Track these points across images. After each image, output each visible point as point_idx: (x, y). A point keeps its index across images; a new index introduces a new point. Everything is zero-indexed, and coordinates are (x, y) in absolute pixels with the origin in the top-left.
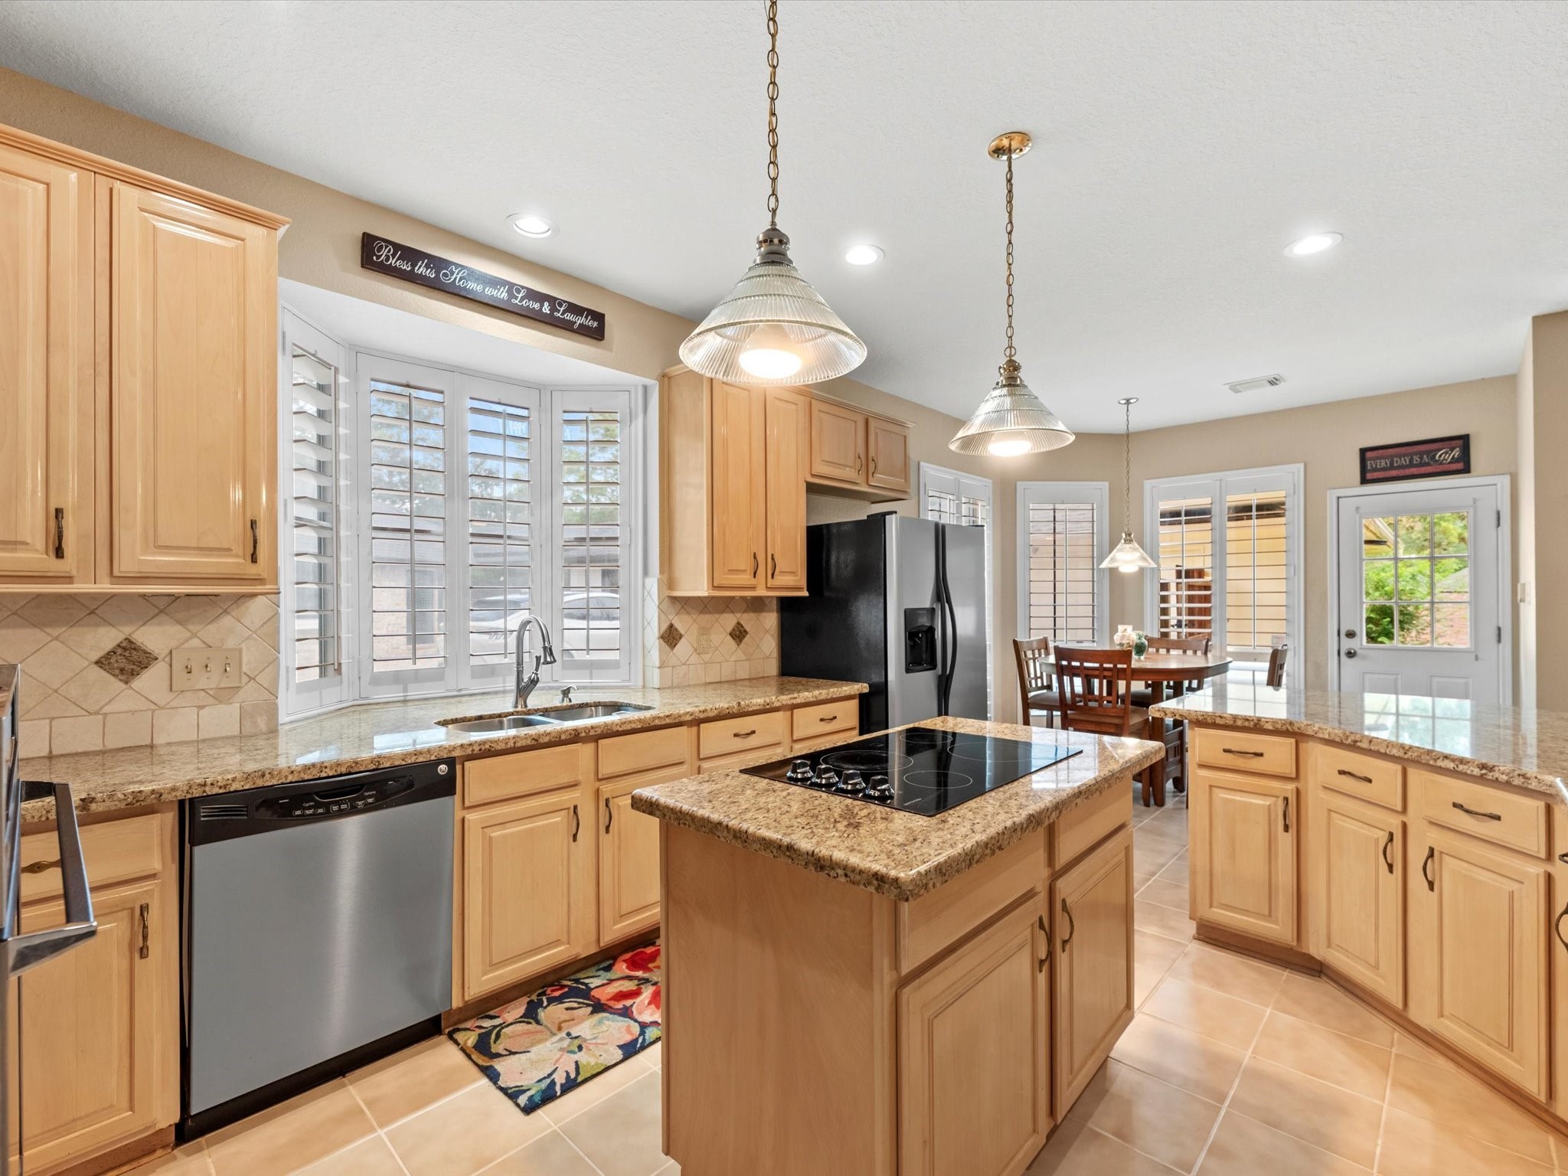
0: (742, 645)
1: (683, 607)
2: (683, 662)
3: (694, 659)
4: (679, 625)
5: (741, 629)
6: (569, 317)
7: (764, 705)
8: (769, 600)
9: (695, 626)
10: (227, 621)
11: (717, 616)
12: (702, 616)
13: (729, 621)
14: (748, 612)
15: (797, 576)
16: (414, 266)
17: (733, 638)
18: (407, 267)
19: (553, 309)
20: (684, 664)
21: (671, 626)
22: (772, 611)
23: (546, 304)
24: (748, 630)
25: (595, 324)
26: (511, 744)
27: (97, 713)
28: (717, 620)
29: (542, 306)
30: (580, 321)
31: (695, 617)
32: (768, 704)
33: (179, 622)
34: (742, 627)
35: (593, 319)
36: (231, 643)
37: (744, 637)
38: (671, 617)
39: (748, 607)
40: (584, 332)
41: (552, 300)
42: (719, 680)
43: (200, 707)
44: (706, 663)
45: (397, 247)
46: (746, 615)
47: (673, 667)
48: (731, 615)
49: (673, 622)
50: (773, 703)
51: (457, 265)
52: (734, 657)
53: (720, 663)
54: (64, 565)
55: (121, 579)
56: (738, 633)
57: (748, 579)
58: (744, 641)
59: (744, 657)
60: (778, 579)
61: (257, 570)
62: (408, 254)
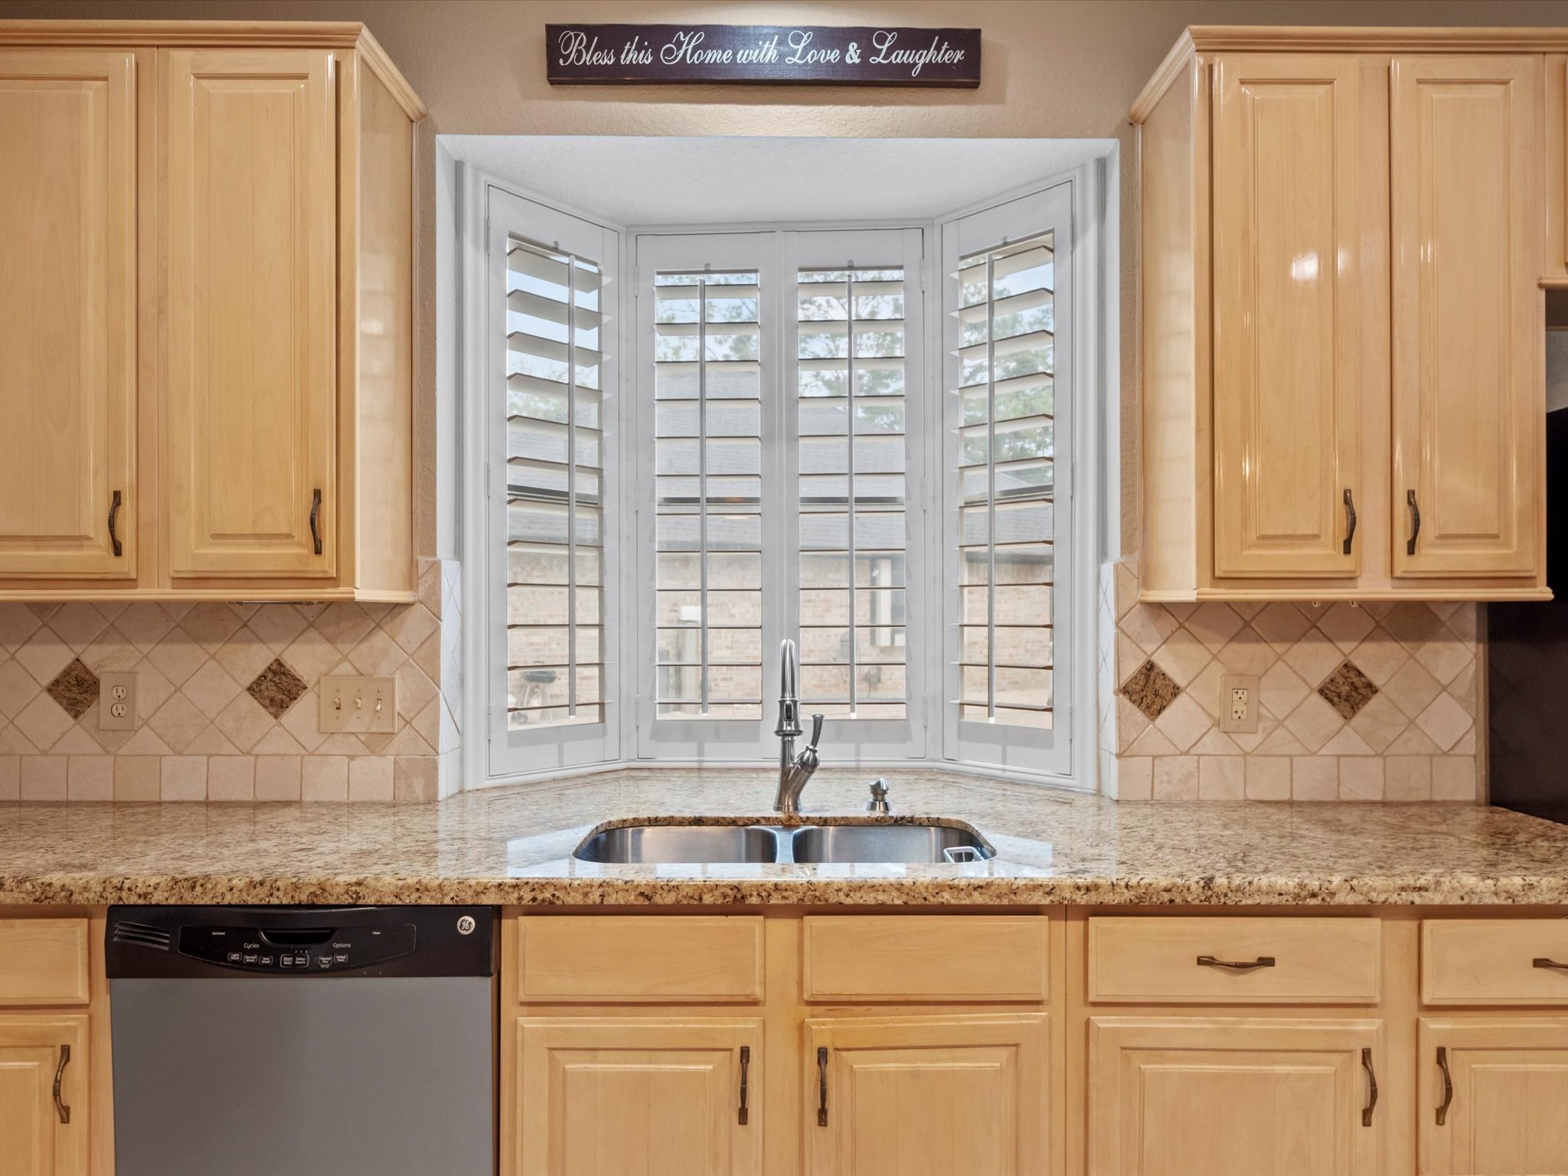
0: (1359, 719)
1: (1181, 626)
2: (1184, 748)
3: (1213, 742)
4: (1168, 663)
5: (1356, 680)
6: (900, 57)
7: (1297, 896)
8: (1452, 609)
9: (1216, 670)
10: (380, 639)
11: (1279, 648)
12: (1234, 646)
13: (1320, 659)
14: (1379, 640)
15: (1507, 544)
16: (618, 55)
17: (1331, 701)
18: (608, 60)
19: (868, 51)
20: (1187, 753)
21: (1150, 667)
22: (1461, 637)
23: (853, 47)
24: (1377, 682)
25: (959, 56)
26: (594, 898)
27: (248, 753)
28: (1280, 657)
29: (844, 51)
30: (922, 58)
31: (1215, 647)
32: (1314, 895)
33: (330, 640)
34: (1360, 674)
35: (954, 47)
36: (383, 671)
37: (1366, 699)
38: (1149, 648)
39: (1378, 626)
40: (937, 79)
41: (864, 36)
42: (1286, 797)
43: (352, 757)
44: (1245, 755)
45: (590, 30)
46: (1370, 648)
47: (1155, 757)
48: (1325, 647)
49: (1155, 659)
50: (1332, 894)
51: (686, 29)
52: (1332, 748)
53: (1291, 757)
54: (124, 565)
55: (180, 581)
56: (1345, 689)
57: (1325, 556)
58: (1367, 709)
59: (1365, 749)
60: (1432, 558)
61: (326, 564)
62: (612, 36)
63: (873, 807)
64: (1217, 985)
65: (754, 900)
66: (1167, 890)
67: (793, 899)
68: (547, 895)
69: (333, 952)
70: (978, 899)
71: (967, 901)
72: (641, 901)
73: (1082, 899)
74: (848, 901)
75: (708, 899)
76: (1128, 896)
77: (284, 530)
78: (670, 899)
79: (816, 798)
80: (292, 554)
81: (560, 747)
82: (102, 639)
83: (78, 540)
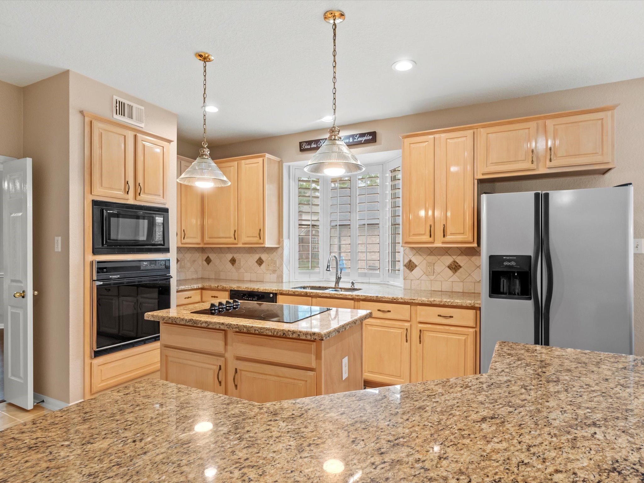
0: (457, 274)
1: (417, 252)
2: (418, 278)
3: (424, 277)
4: (414, 260)
5: (456, 264)
6: (360, 139)
9: (425, 262)
10: (275, 253)
11: (439, 257)
12: (429, 256)
13: (449, 260)
14: (462, 256)
15: (466, 235)
16: (311, 146)
17: (450, 269)
18: (309, 147)
19: (354, 139)
20: (418, 279)
21: (410, 261)
23: (351, 138)
24: (461, 265)
25: (371, 137)
26: (287, 293)
27: (256, 273)
28: (439, 259)
29: (349, 140)
30: (364, 139)
31: (425, 257)
33: (268, 253)
34: (457, 263)
35: (370, 136)
36: (275, 260)
37: (458, 269)
38: (410, 257)
39: (462, 252)
40: (367, 142)
41: (353, 136)
42: (440, 290)
43: (271, 274)
44: (431, 280)
45: (306, 142)
46: (460, 257)
47: (411, 280)
48: (449, 257)
49: (411, 259)
51: (322, 140)
52: (451, 280)
53: (441, 281)
54: (236, 241)
55: (243, 244)
56: (454, 267)
57: (426, 238)
58: (459, 271)
59: (459, 280)
60: (449, 238)
61: (261, 241)
62: (309, 143)
63: (351, 286)
64: (381, 315)
65: (308, 294)
66: (370, 297)
67: (314, 295)
68: (281, 292)
69: (255, 298)
70: (341, 296)
71: (339, 297)
72: (293, 293)
73: (357, 297)
74: (322, 295)
75: (302, 294)
76: (364, 297)
77: (256, 236)
78: (297, 293)
79: (341, 285)
80: (256, 240)
81: (310, 275)
82: (236, 253)
83: (230, 238)
